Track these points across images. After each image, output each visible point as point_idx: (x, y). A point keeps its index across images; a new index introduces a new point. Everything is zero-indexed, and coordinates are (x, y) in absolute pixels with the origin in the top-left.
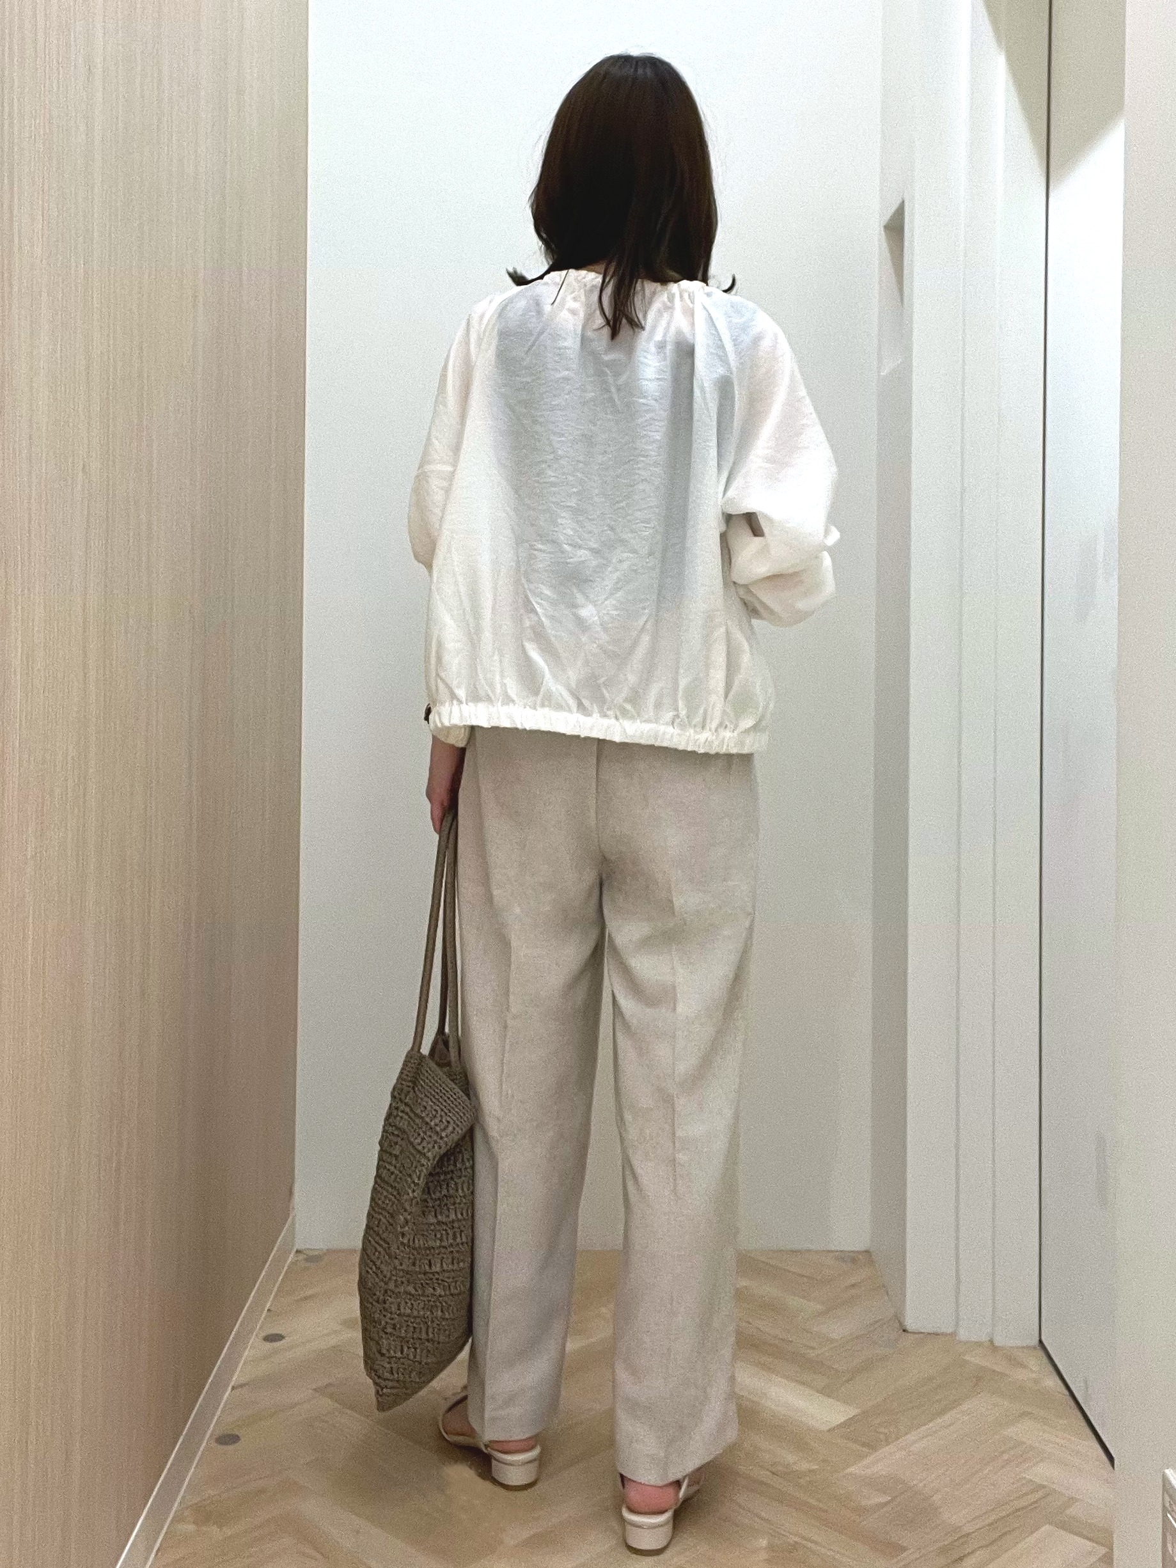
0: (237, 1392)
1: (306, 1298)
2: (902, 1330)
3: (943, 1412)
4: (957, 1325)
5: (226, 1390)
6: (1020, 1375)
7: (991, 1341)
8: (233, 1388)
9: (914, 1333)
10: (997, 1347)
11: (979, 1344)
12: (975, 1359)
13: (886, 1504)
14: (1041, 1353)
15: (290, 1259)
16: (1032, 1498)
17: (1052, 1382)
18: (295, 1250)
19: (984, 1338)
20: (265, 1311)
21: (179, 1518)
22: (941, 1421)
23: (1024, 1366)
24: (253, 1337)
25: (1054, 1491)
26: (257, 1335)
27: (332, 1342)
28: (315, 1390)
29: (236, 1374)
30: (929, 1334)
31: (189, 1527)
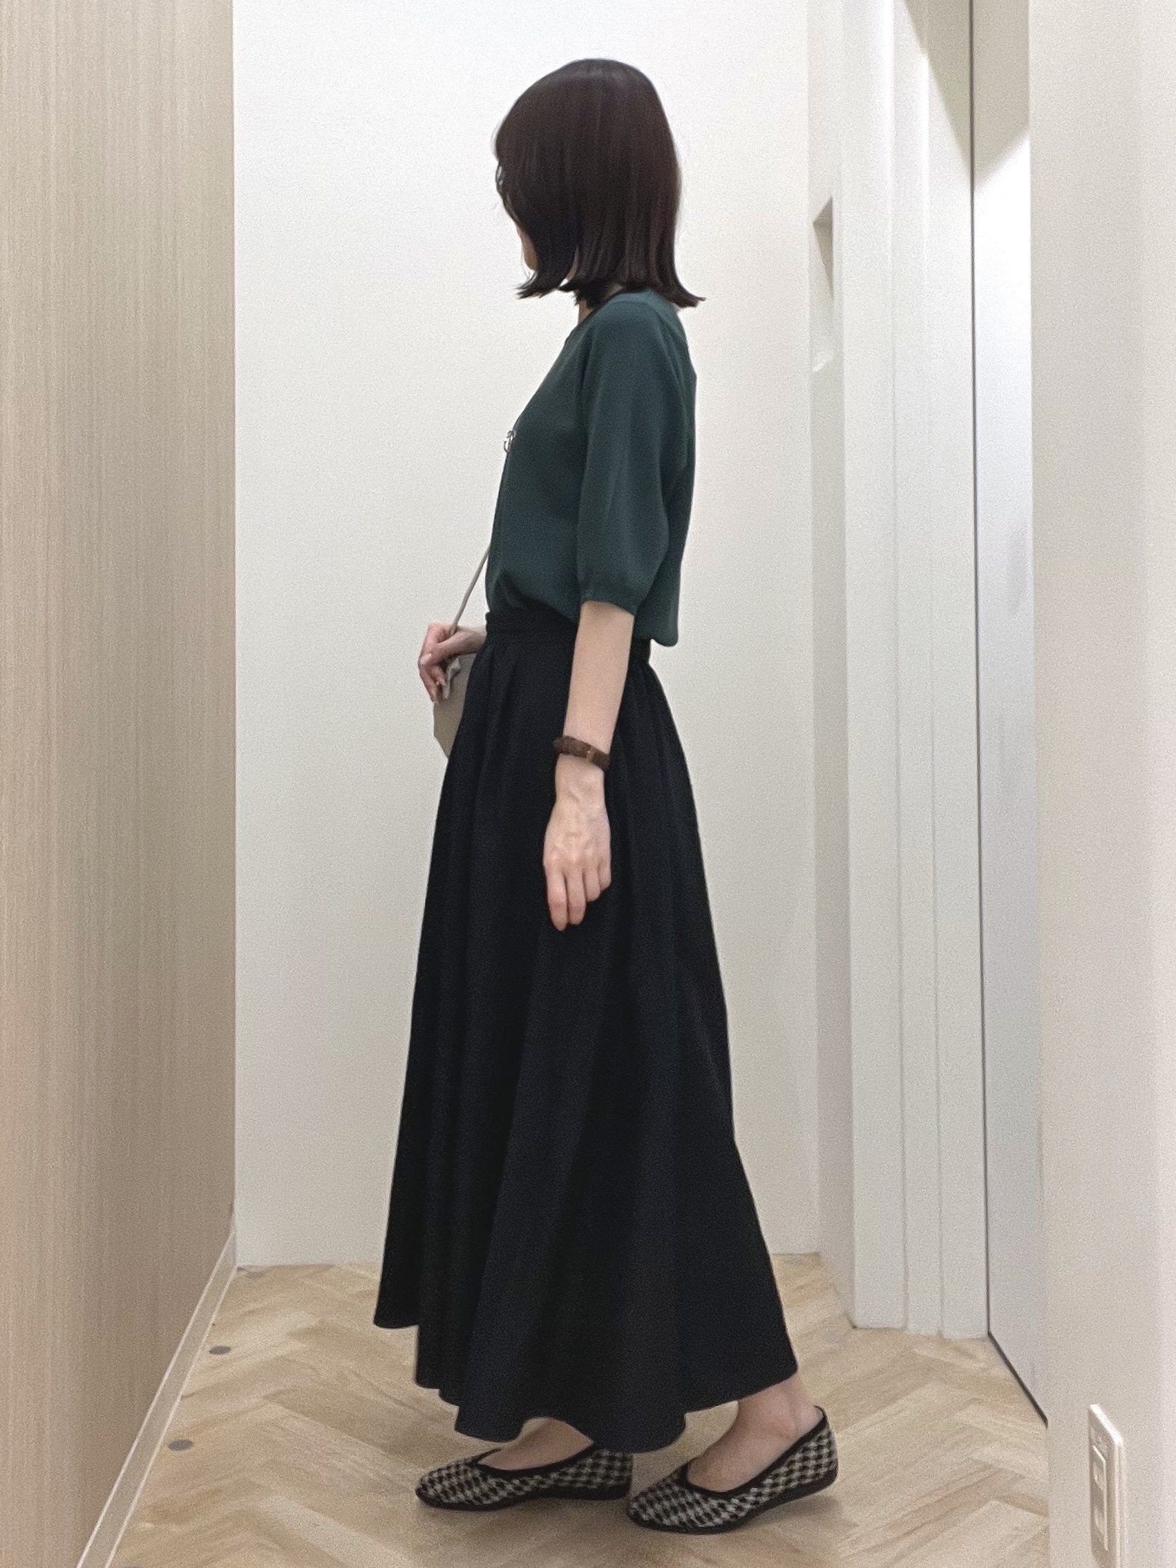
0: (186, 1401)
1: (252, 1312)
2: (851, 1327)
3: (894, 1400)
4: (906, 1319)
5: (175, 1400)
6: (968, 1365)
7: (940, 1334)
8: (183, 1397)
9: (861, 1329)
10: (946, 1340)
11: (928, 1338)
12: (924, 1352)
14: (989, 1345)
15: (233, 1274)
16: (980, 1476)
17: (1002, 1372)
18: (236, 1267)
19: (933, 1332)
20: (210, 1325)
21: (137, 1518)
22: (891, 1409)
23: (972, 1357)
24: (200, 1350)
25: (1000, 1470)
26: (203, 1349)
27: (279, 1352)
28: (266, 1397)
29: (185, 1386)
30: (878, 1329)
31: (149, 1526)
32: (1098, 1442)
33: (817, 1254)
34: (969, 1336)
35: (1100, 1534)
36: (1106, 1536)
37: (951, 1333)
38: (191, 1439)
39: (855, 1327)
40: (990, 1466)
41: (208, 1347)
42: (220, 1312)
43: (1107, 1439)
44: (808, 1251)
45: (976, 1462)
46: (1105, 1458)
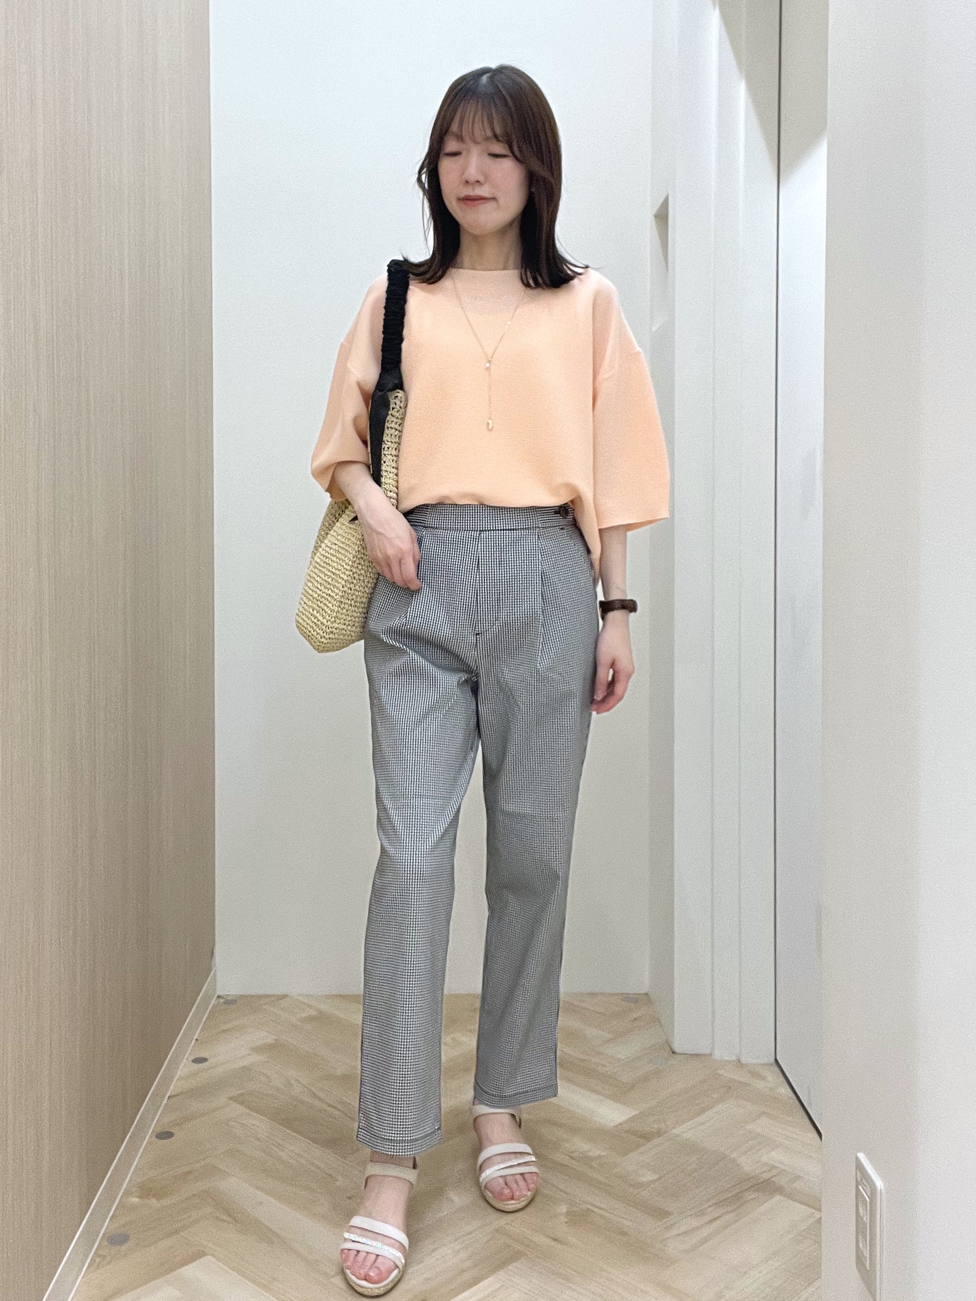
0: (172, 1100)
1: (224, 1031)
2: (671, 1053)
4: (712, 1047)
5: (164, 1098)
6: (760, 1085)
7: (739, 1060)
8: (169, 1097)
9: (680, 1054)
10: (743, 1064)
11: (729, 1062)
12: (728, 1073)
13: (657, 1180)
14: (777, 1069)
15: (213, 1002)
16: (767, 1176)
17: (785, 1090)
18: (217, 996)
19: (734, 1058)
20: (194, 1040)
21: (127, 1193)
22: (700, 1119)
23: (764, 1078)
24: (185, 1060)
26: (187, 1059)
27: (243, 1063)
28: (230, 1099)
29: (172, 1088)
30: (692, 1055)
31: (135, 1200)
32: (863, 1184)
33: (647, 995)
34: (762, 1061)
35: (863, 1255)
36: (868, 1259)
37: (747, 1059)
38: (173, 1130)
39: (674, 1052)
40: (777, 1167)
41: (191, 1058)
42: (202, 1031)
43: (871, 1184)
44: (639, 991)
45: (766, 1164)
46: (868, 1196)
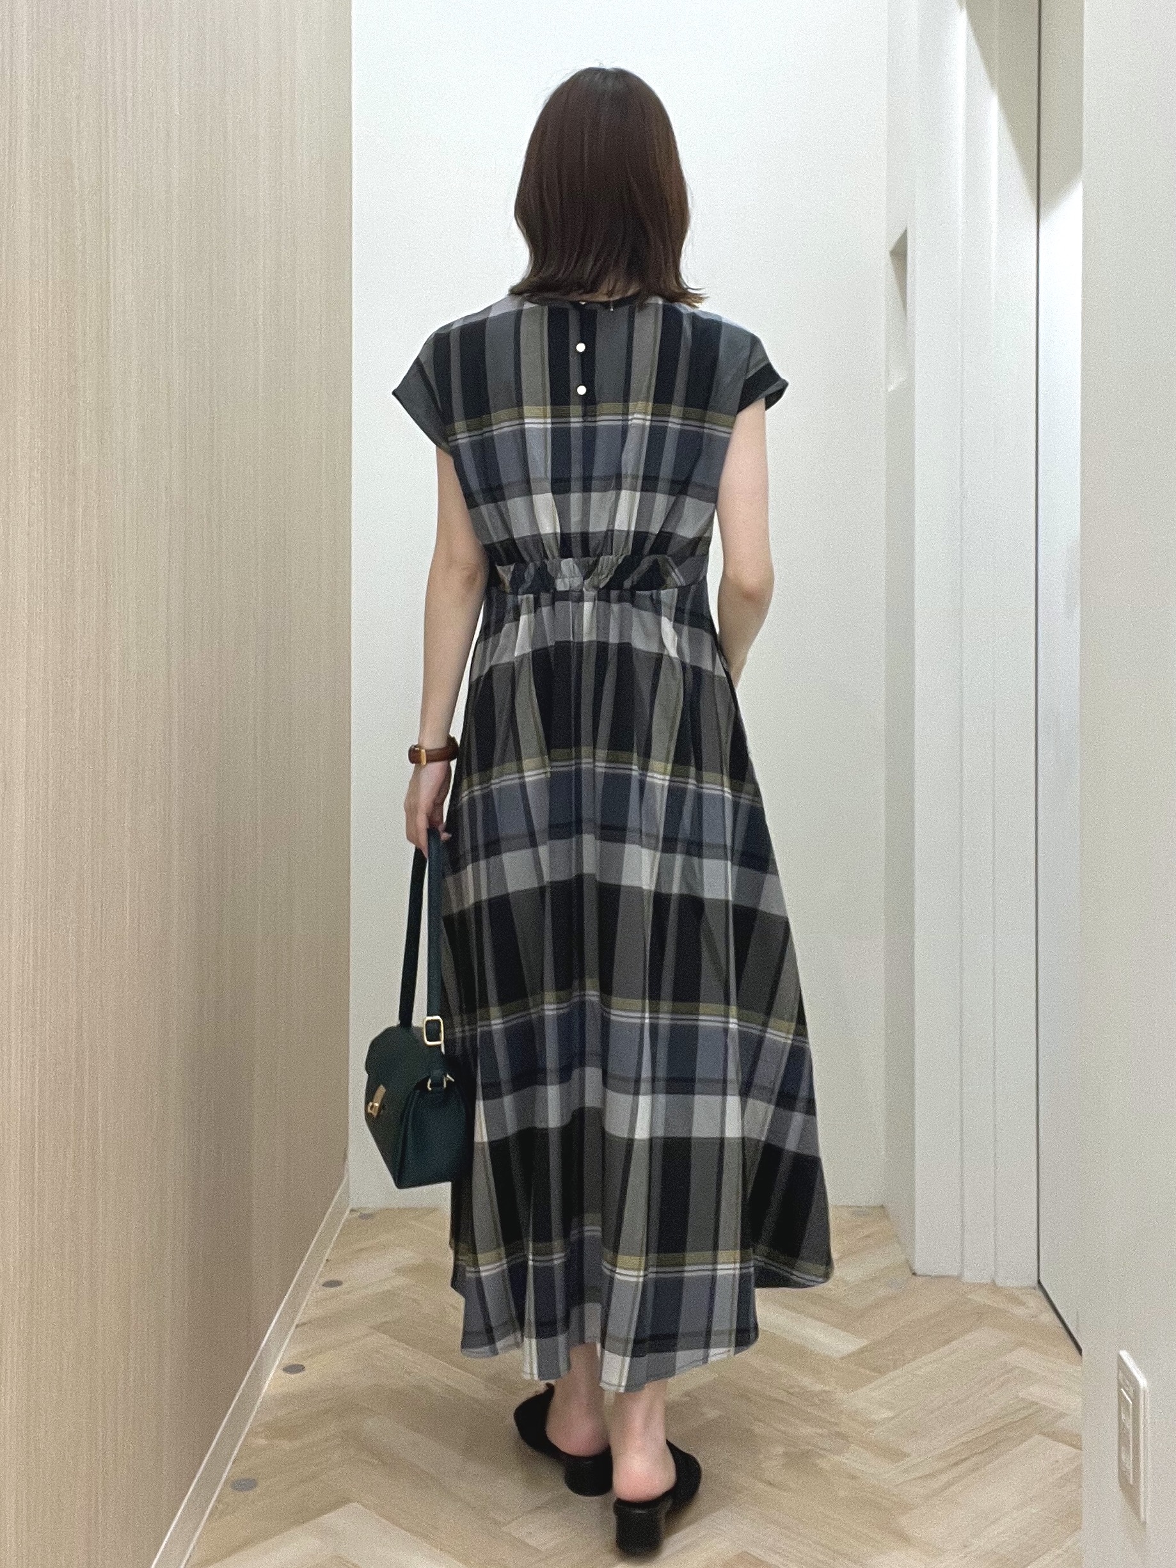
1: (361, 1250)
3: (947, 1342)
4: (962, 1268)
5: (290, 1327)
6: (1019, 1311)
7: (994, 1283)
8: (297, 1325)
10: (999, 1288)
11: (982, 1286)
12: (979, 1298)
13: (893, 1418)
14: (1041, 1294)
16: (1025, 1413)
17: (1049, 1317)
18: (349, 1208)
19: (986, 1280)
20: (324, 1261)
21: (252, 1434)
23: (1025, 1304)
24: (313, 1284)
25: (1045, 1408)
26: (317, 1282)
27: (387, 1287)
28: (373, 1327)
29: (300, 1314)
30: (936, 1277)
31: (262, 1441)
32: (1125, 1384)
33: (882, 1207)
34: (1021, 1284)
35: (1126, 1468)
36: (1131, 1472)
37: (1005, 1281)
38: (304, 1363)
39: (914, 1274)
40: (1037, 1404)
41: (322, 1281)
42: (333, 1249)
43: (1134, 1383)
44: (872, 1203)
45: (1023, 1399)
46: (1132, 1398)
